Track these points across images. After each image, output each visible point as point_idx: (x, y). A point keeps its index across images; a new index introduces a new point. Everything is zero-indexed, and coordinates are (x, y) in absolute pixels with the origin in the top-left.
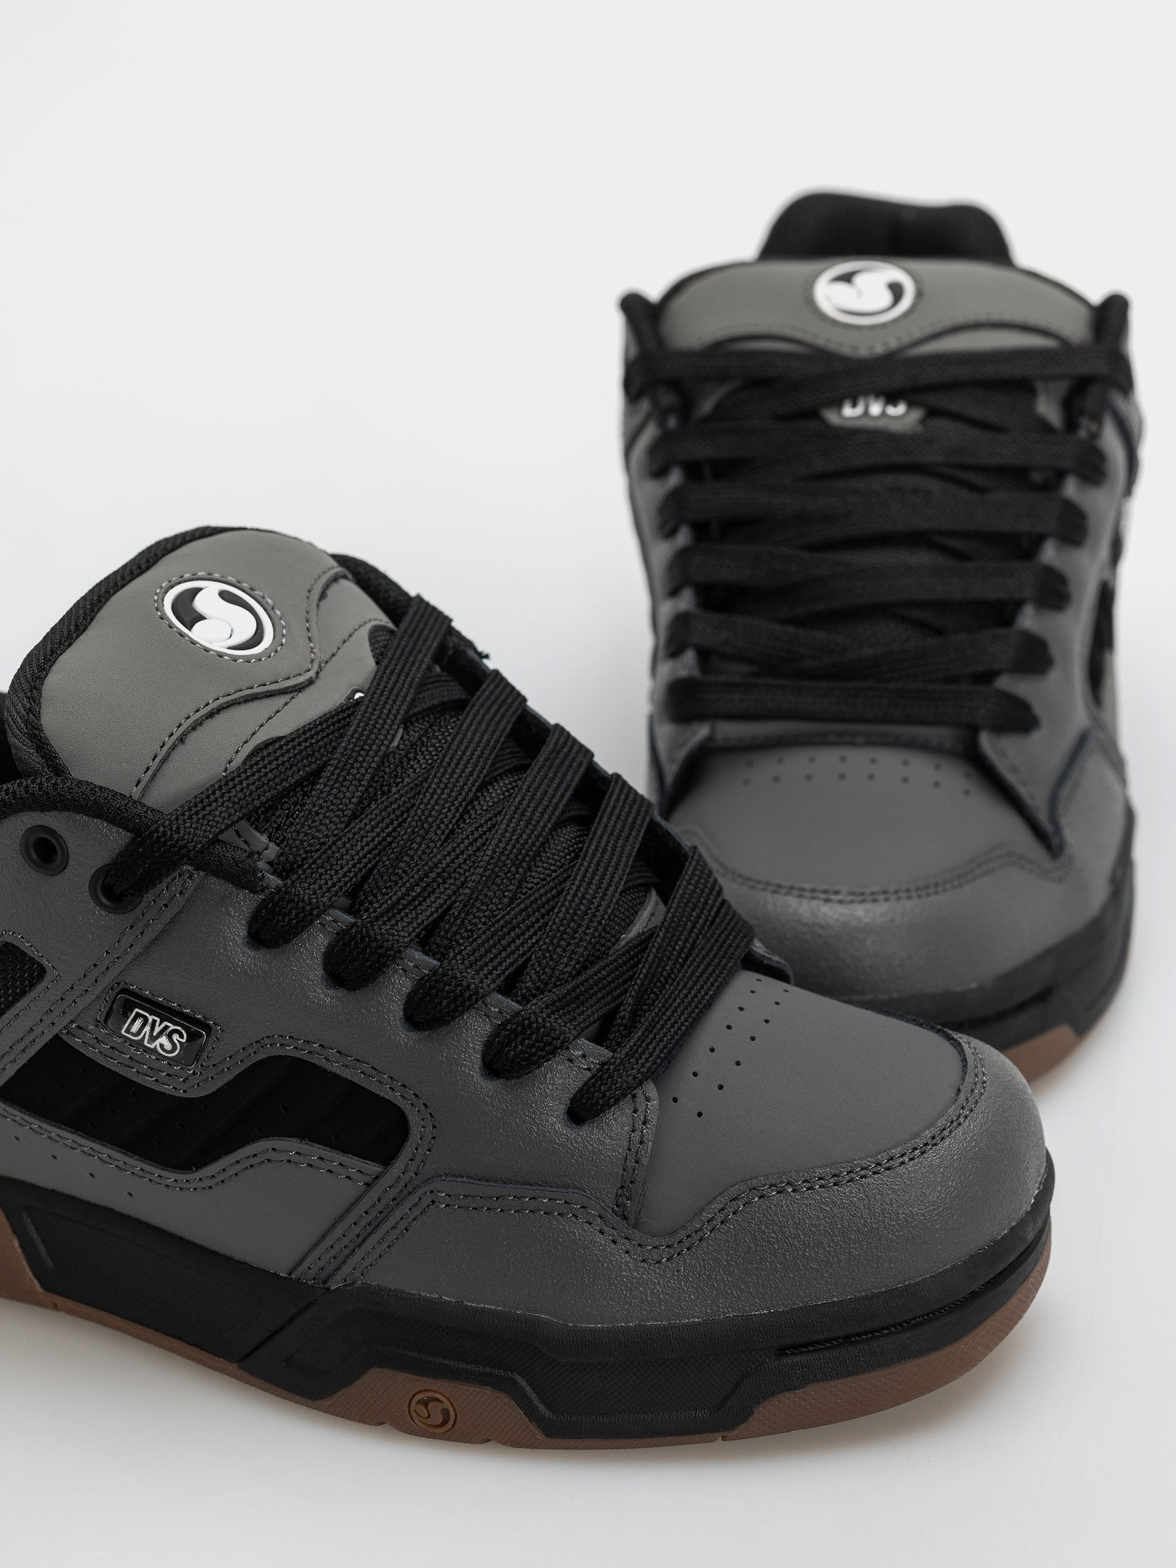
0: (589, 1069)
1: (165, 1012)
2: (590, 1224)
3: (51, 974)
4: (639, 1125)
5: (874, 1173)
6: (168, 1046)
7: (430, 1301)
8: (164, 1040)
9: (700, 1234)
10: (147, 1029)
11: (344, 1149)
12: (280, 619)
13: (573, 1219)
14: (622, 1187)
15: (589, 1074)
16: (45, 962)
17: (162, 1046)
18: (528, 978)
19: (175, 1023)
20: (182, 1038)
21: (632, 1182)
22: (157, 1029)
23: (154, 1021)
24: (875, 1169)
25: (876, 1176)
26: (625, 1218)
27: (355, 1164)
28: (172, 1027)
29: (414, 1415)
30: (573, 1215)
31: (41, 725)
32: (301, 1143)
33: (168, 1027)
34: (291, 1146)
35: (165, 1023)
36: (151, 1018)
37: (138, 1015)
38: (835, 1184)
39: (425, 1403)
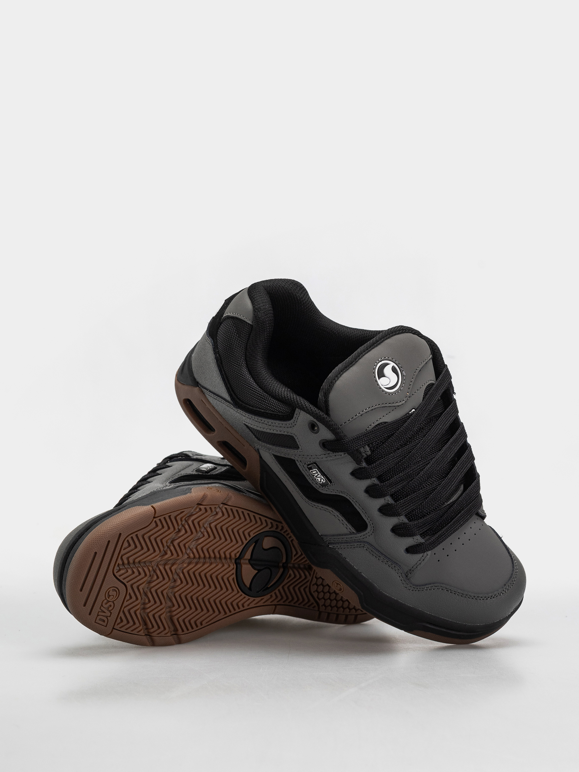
0: (417, 543)
1: (323, 474)
2: (398, 573)
3: (300, 450)
4: (422, 560)
5: (472, 598)
6: (320, 481)
7: (351, 565)
8: (319, 479)
9: (423, 589)
10: (316, 474)
11: (349, 522)
12: (404, 380)
13: (394, 571)
14: (410, 570)
15: (416, 543)
16: (300, 447)
17: (318, 480)
18: (415, 512)
19: (324, 477)
20: (324, 481)
21: (413, 571)
22: (319, 476)
23: (319, 474)
24: (473, 597)
25: (472, 599)
26: (407, 576)
27: (349, 526)
28: (323, 478)
29: (333, 584)
30: (395, 570)
31: (329, 396)
32: (340, 514)
33: (322, 477)
34: (337, 513)
35: (321, 476)
36: (319, 473)
37: (316, 470)
38: (461, 596)
39: (337, 584)
